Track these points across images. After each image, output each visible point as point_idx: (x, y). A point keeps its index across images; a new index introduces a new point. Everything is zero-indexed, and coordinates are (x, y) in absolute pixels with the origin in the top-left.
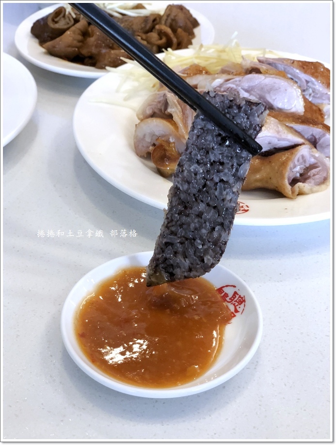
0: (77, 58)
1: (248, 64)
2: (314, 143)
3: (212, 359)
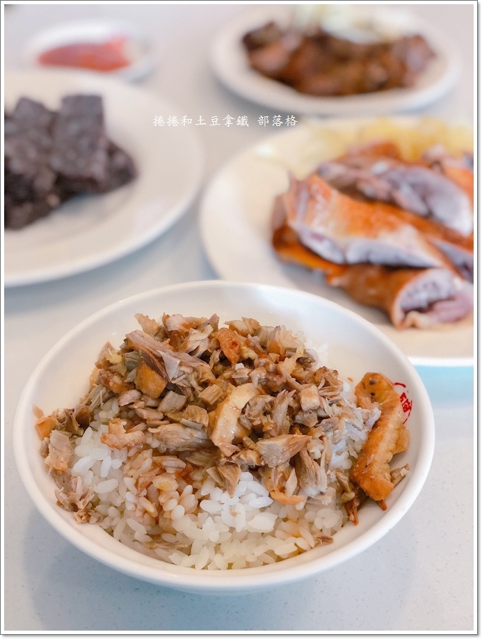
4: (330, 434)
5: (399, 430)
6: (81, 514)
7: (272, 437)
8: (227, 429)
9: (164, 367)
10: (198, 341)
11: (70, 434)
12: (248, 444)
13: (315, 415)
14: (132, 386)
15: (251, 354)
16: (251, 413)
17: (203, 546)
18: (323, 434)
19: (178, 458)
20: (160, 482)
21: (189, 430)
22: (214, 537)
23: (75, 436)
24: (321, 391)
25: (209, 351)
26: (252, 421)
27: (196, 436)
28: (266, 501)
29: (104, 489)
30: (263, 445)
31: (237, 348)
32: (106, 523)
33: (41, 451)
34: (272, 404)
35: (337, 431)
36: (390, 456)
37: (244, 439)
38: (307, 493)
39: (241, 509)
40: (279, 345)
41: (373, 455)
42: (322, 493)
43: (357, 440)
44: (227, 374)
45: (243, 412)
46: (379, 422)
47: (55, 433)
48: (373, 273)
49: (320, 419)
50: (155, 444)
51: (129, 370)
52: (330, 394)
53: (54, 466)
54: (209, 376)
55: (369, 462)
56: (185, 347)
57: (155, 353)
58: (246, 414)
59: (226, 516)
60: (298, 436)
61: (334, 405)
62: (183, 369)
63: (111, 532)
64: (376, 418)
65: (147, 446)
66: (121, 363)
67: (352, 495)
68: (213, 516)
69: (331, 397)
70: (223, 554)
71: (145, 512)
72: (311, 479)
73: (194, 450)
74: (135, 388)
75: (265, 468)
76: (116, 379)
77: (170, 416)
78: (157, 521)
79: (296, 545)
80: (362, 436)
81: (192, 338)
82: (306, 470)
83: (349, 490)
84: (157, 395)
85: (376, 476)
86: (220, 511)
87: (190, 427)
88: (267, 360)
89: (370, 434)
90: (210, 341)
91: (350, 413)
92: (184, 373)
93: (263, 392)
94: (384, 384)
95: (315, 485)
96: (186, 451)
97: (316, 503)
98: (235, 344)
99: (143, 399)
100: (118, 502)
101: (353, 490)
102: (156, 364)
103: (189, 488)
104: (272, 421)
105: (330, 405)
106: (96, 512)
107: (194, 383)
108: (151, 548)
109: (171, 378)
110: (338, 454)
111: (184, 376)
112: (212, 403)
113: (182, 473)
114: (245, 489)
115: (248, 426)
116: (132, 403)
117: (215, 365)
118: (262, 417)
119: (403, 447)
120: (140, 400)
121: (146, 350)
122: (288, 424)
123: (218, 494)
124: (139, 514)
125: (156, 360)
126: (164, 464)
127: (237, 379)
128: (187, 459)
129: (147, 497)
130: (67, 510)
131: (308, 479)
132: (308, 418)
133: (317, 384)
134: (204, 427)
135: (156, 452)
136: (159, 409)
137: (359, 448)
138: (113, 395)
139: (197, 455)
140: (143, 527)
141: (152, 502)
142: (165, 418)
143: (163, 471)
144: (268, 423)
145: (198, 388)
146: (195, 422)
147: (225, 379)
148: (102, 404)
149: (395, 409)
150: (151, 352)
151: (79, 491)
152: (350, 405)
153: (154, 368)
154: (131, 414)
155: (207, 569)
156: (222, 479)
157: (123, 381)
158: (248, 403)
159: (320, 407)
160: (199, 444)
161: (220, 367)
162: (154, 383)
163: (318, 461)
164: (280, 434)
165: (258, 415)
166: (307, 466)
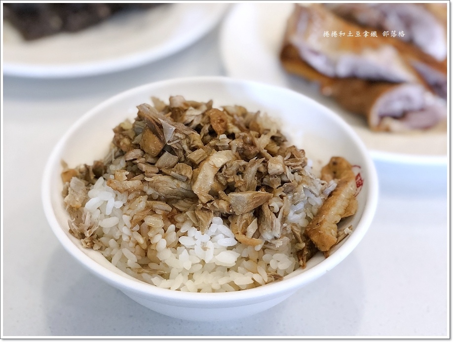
4: (290, 197)
5: (350, 199)
6: (87, 241)
7: (241, 191)
8: (205, 181)
9: (163, 132)
10: (193, 116)
11: (87, 183)
12: (222, 196)
13: (279, 179)
14: (137, 146)
15: (235, 130)
16: (226, 172)
17: (179, 273)
18: (284, 194)
19: (167, 203)
20: (150, 220)
21: (176, 181)
22: (187, 265)
23: (91, 184)
24: (285, 162)
25: (202, 124)
26: (227, 179)
27: (181, 186)
28: (231, 242)
29: (107, 224)
30: (233, 196)
31: (223, 124)
32: (107, 252)
33: (63, 193)
34: (244, 167)
35: (296, 193)
36: (338, 219)
37: (219, 192)
38: (264, 237)
39: (210, 245)
40: (260, 126)
41: (324, 216)
42: (276, 238)
43: (314, 204)
44: (212, 142)
45: (220, 170)
46: (334, 193)
47: (74, 179)
48: (357, 85)
49: (283, 183)
50: (150, 191)
51: (136, 135)
52: (293, 164)
53: (71, 204)
54: (198, 143)
55: (320, 221)
56: (182, 119)
57: (156, 120)
58: (223, 172)
59: (198, 250)
60: (262, 193)
61: (296, 174)
62: (177, 135)
63: (110, 259)
64: (331, 189)
65: (144, 193)
66: (132, 129)
67: (303, 245)
68: (188, 249)
69: (294, 166)
70: (194, 281)
71: (137, 244)
72: (268, 226)
73: (179, 198)
74: (140, 148)
75: (233, 215)
76: (126, 141)
77: (164, 170)
78: (145, 252)
79: (253, 279)
80: (318, 201)
81: (188, 113)
82: (265, 220)
83: (301, 240)
84: (155, 154)
85: (325, 232)
86: (194, 246)
87: (177, 179)
88: (246, 134)
89: (325, 201)
90: (203, 117)
91: (309, 181)
92: (178, 138)
93: (239, 158)
94: (344, 165)
95: (270, 231)
96: (174, 198)
97: (272, 247)
98: (222, 120)
99: (144, 156)
100: (117, 235)
101: (304, 242)
102: (157, 129)
103: (172, 227)
104: (243, 180)
105: (293, 173)
106: (99, 242)
107: (186, 147)
108: (138, 273)
109: (167, 141)
110: (297, 213)
111: (178, 141)
112: (197, 163)
113: (168, 215)
114: (215, 230)
115: (224, 183)
116: (136, 159)
117: (205, 135)
118: (235, 175)
119: (350, 212)
120: (142, 157)
121: (150, 119)
122: (255, 183)
123: (193, 232)
124: (132, 244)
125: (156, 126)
126: (155, 206)
127: (220, 146)
128: (174, 205)
129: (139, 232)
130: (77, 238)
131: (266, 226)
132: (273, 181)
133: (284, 156)
134: (188, 179)
135: (150, 198)
136: (156, 165)
137: (315, 211)
138: (122, 153)
139: (182, 202)
140: (134, 256)
141: (143, 236)
142: (160, 172)
143: (153, 212)
144: (240, 181)
145: (188, 151)
146: (181, 175)
147: (210, 146)
148: (113, 159)
149: (348, 183)
150: (154, 120)
151: (87, 223)
152: (310, 176)
153: (155, 132)
154: (134, 168)
155: (180, 290)
156: (198, 220)
157: (131, 143)
158: (225, 164)
159: (283, 173)
160: (183, 193)
161: (208, 137)
162: (154, 145)
163: (277, 214)
164: (248, 190)
165: (232, 175)
166: (266, 216)
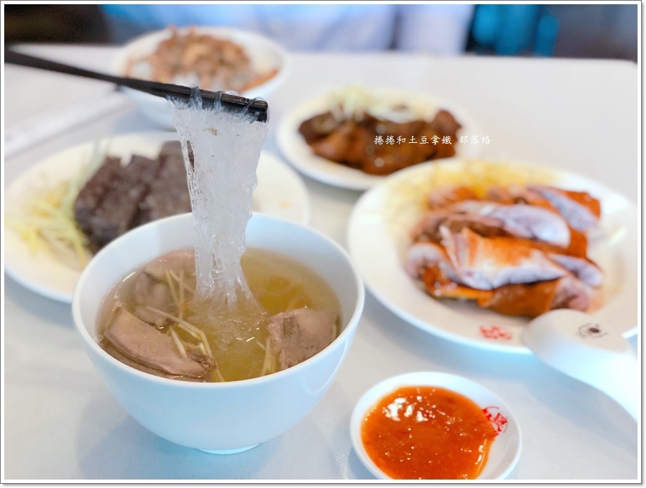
0: (345, 161)
1: (516, 190)
2: (576, 274)
3: (478, 471)
